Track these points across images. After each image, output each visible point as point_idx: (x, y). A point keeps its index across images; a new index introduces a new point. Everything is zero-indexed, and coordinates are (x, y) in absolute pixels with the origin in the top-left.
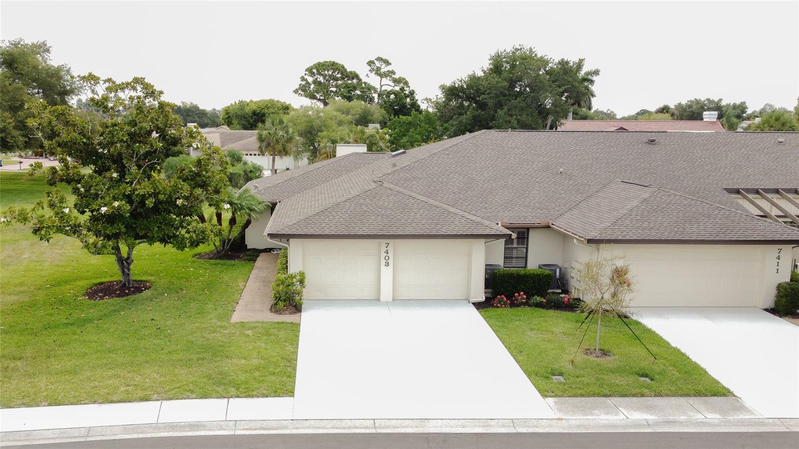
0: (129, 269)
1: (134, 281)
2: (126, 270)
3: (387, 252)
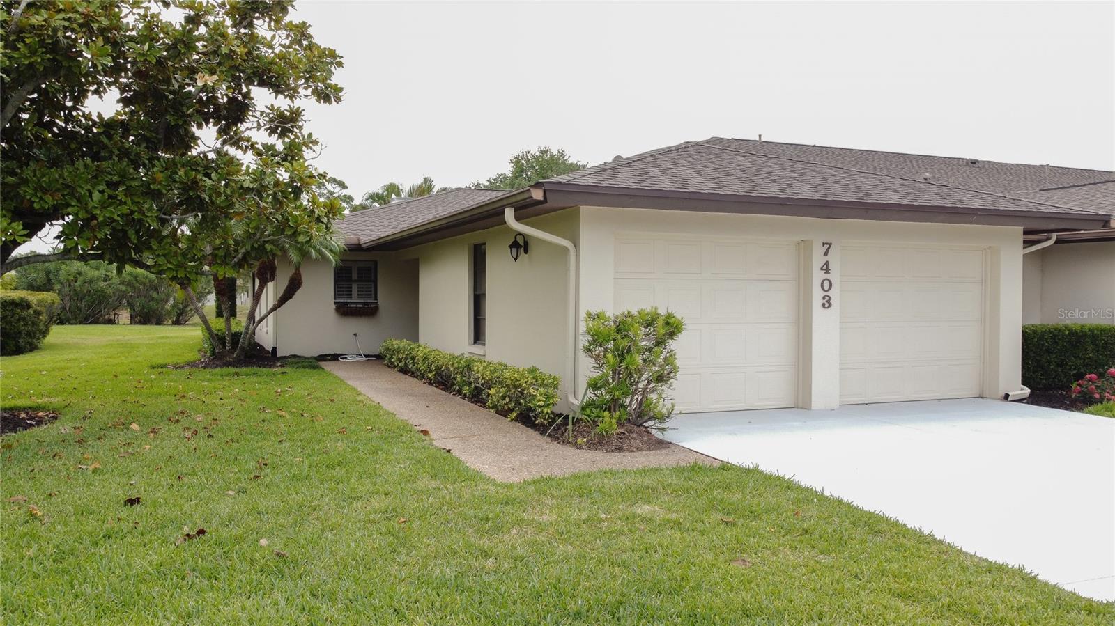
3: (826, 268)
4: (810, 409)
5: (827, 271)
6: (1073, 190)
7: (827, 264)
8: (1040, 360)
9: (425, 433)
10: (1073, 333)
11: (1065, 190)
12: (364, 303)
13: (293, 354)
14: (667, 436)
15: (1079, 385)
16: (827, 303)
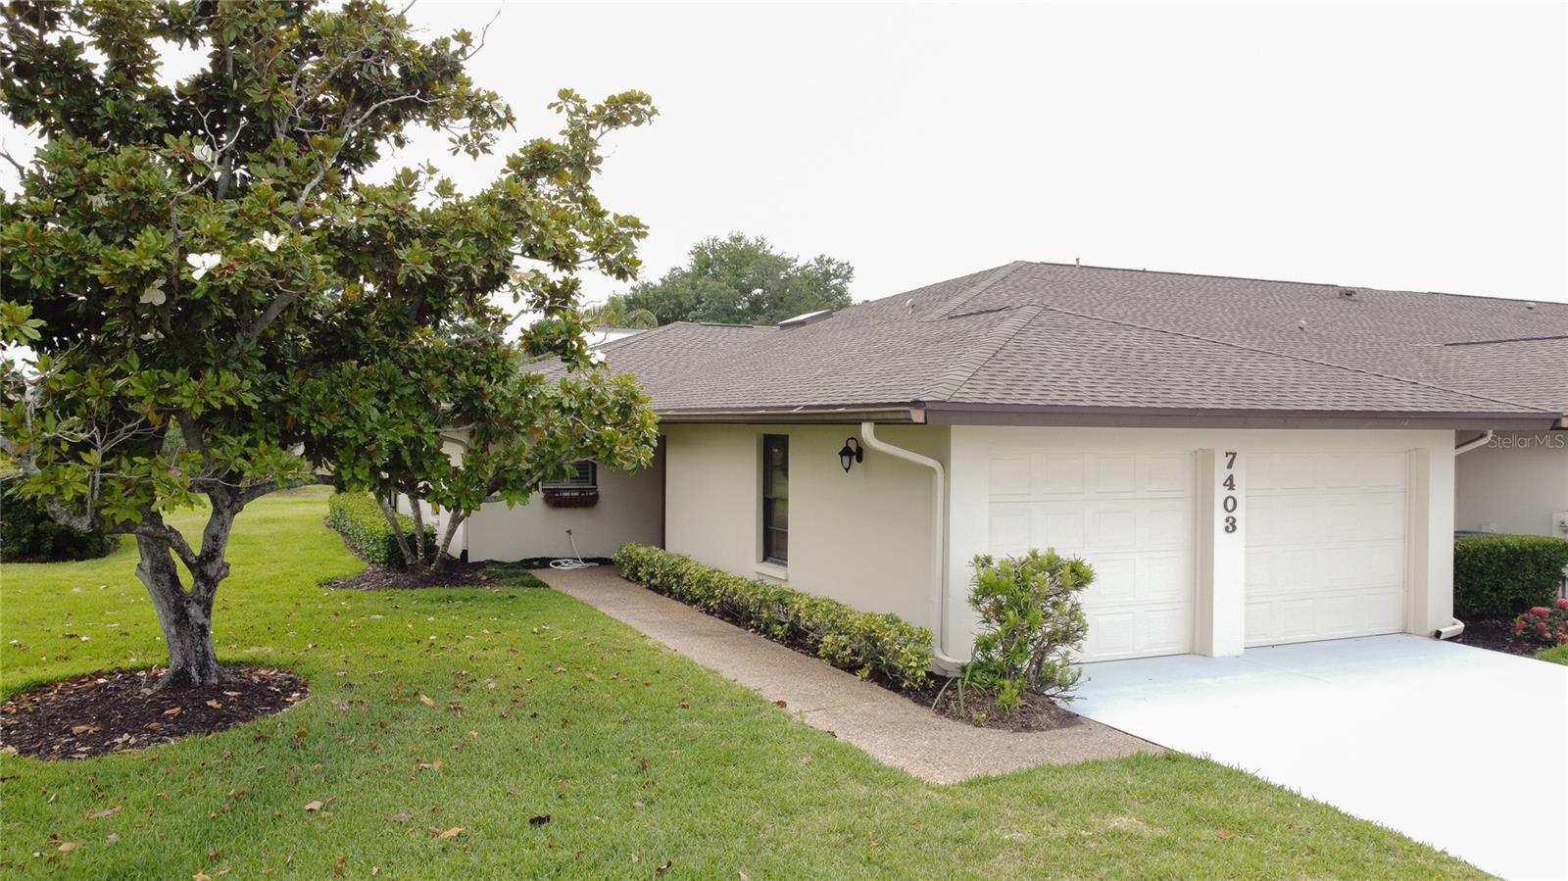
0: (207, 607)
1: (225, 664)
2: (194, 611)
3: (1230, 483)
4: (1211, 657)
5: (1231, 487)
6: (1488, 348)
7: (1231, 478)
8: (1472, 585)
9: (782, 704)
10: (1511, 551)
11: (1478, 348)
12: (581, 491)
13: (489, 559)
14: (1074, 707)
15: (1524, 619)
16: (1231, 526)
